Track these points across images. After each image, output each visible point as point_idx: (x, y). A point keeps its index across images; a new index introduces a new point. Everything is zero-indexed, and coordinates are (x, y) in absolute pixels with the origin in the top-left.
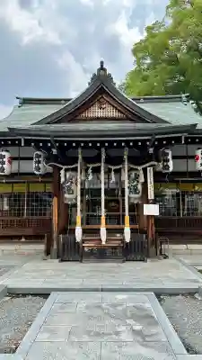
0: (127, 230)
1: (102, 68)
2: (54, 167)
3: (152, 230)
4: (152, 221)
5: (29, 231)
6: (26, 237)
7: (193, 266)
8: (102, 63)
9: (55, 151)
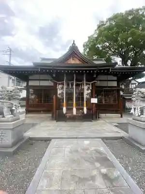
0: (85, 109)
1: (74, 43)
2: (54, 83)
3: (94, 109)
4: (94, 105)
5: (44, 109)
6: (43, 111)
7: (111, 123)
8: (74, 41)
9: (54, 75)
